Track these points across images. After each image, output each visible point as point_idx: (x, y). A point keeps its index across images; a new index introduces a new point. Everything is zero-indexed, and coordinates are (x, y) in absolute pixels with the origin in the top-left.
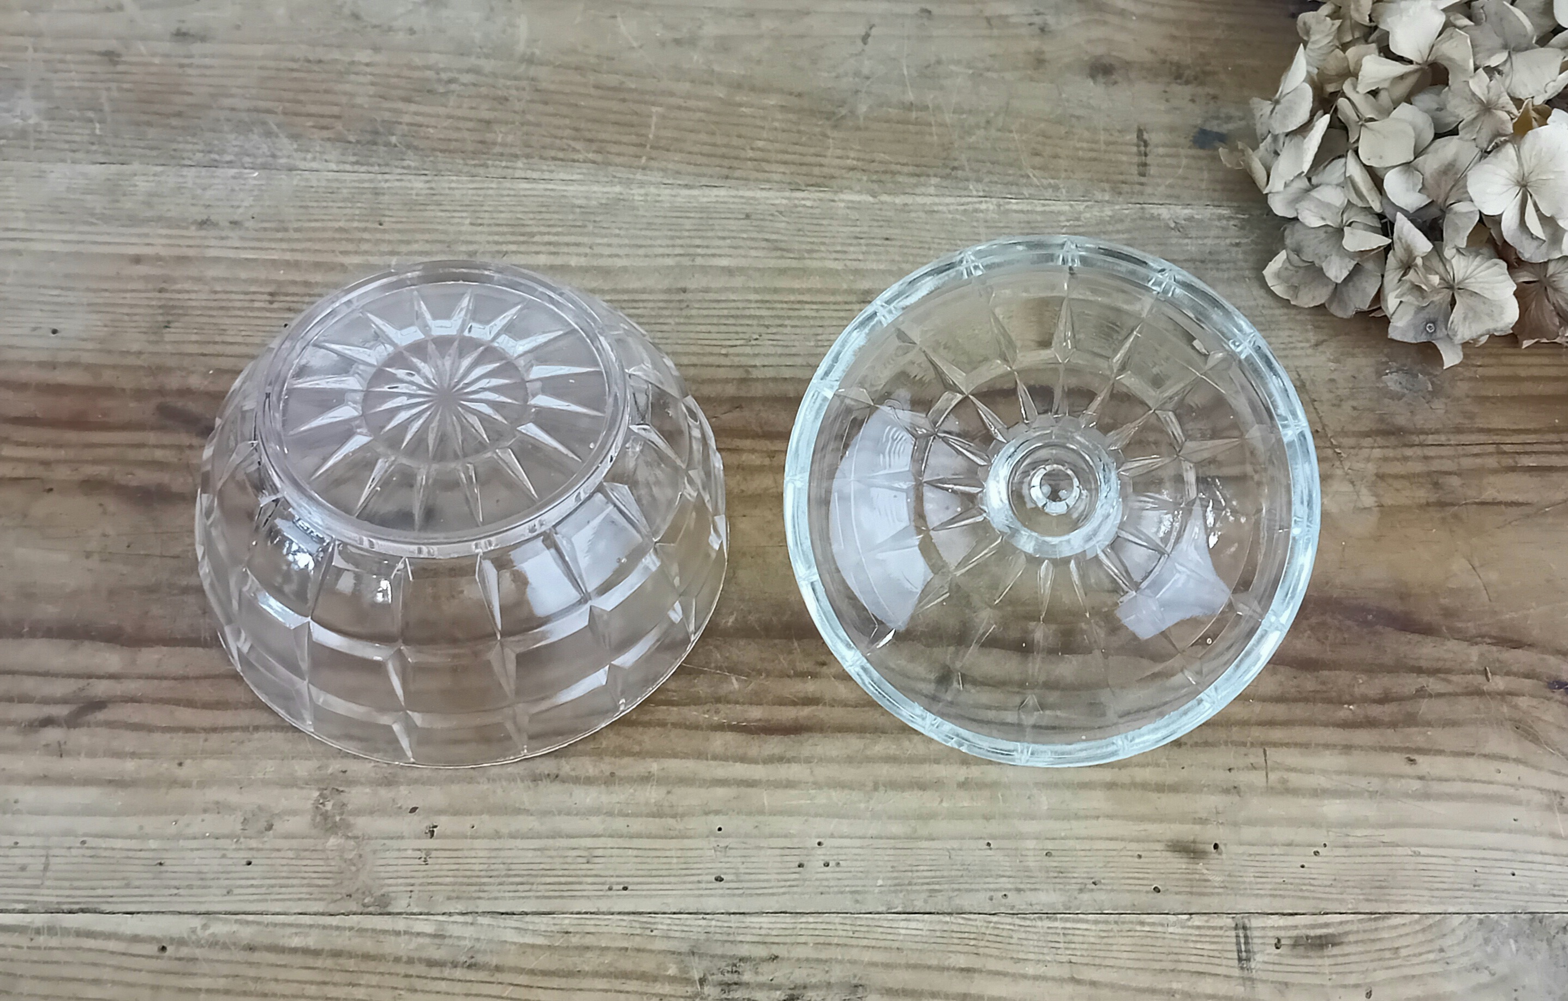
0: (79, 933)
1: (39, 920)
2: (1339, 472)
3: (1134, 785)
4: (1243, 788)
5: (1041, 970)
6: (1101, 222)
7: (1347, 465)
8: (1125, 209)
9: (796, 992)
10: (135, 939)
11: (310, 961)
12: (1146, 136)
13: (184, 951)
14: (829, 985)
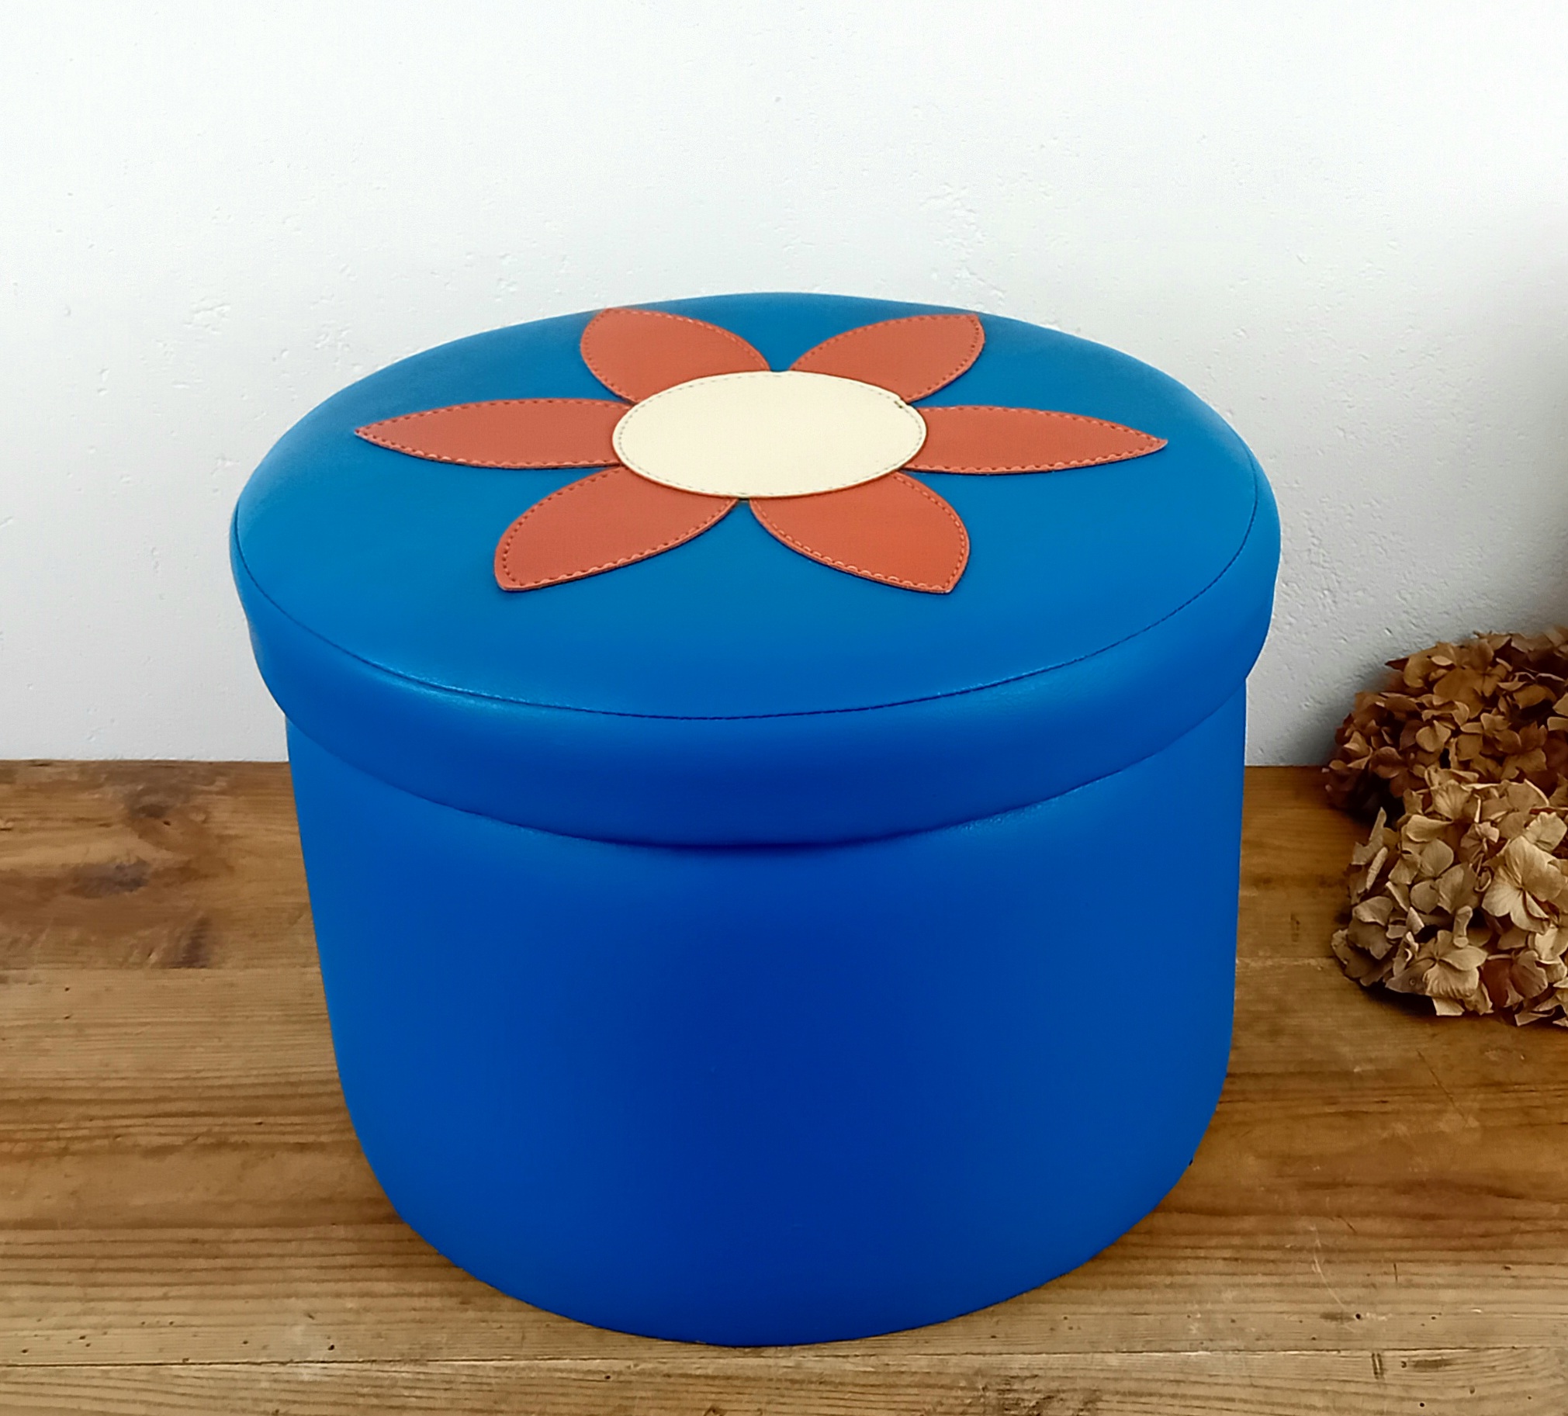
0: (549, 1370)
1: (522, 1363)
2: (1451, 1108)
3: (1297, 1285)
4: (1378, 1284)
5: (1229, 1381)
6: (1264, 969)
7: (1457, 1104)
8: (1284, 961)
9: (1052, 1394)
10: (589, 1372)
11: (711, 1382)
12: (1298, 919)
13: (622, 1378)
14: (1075, 1390)
